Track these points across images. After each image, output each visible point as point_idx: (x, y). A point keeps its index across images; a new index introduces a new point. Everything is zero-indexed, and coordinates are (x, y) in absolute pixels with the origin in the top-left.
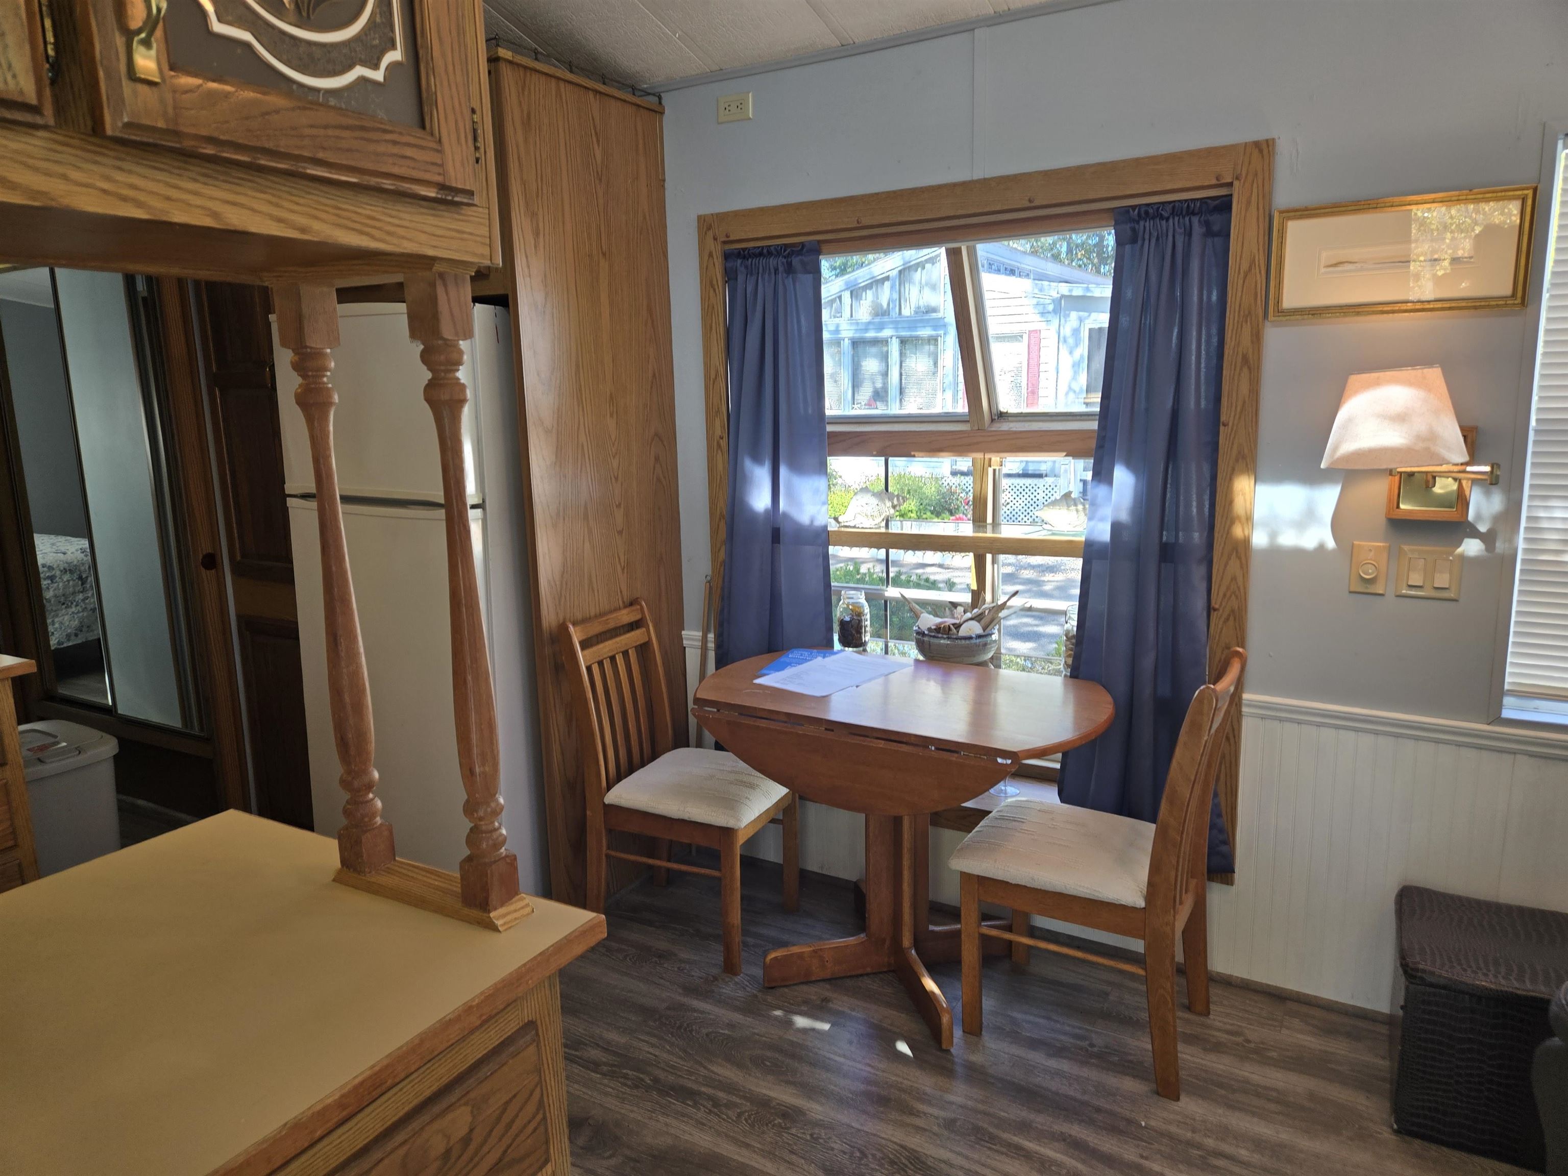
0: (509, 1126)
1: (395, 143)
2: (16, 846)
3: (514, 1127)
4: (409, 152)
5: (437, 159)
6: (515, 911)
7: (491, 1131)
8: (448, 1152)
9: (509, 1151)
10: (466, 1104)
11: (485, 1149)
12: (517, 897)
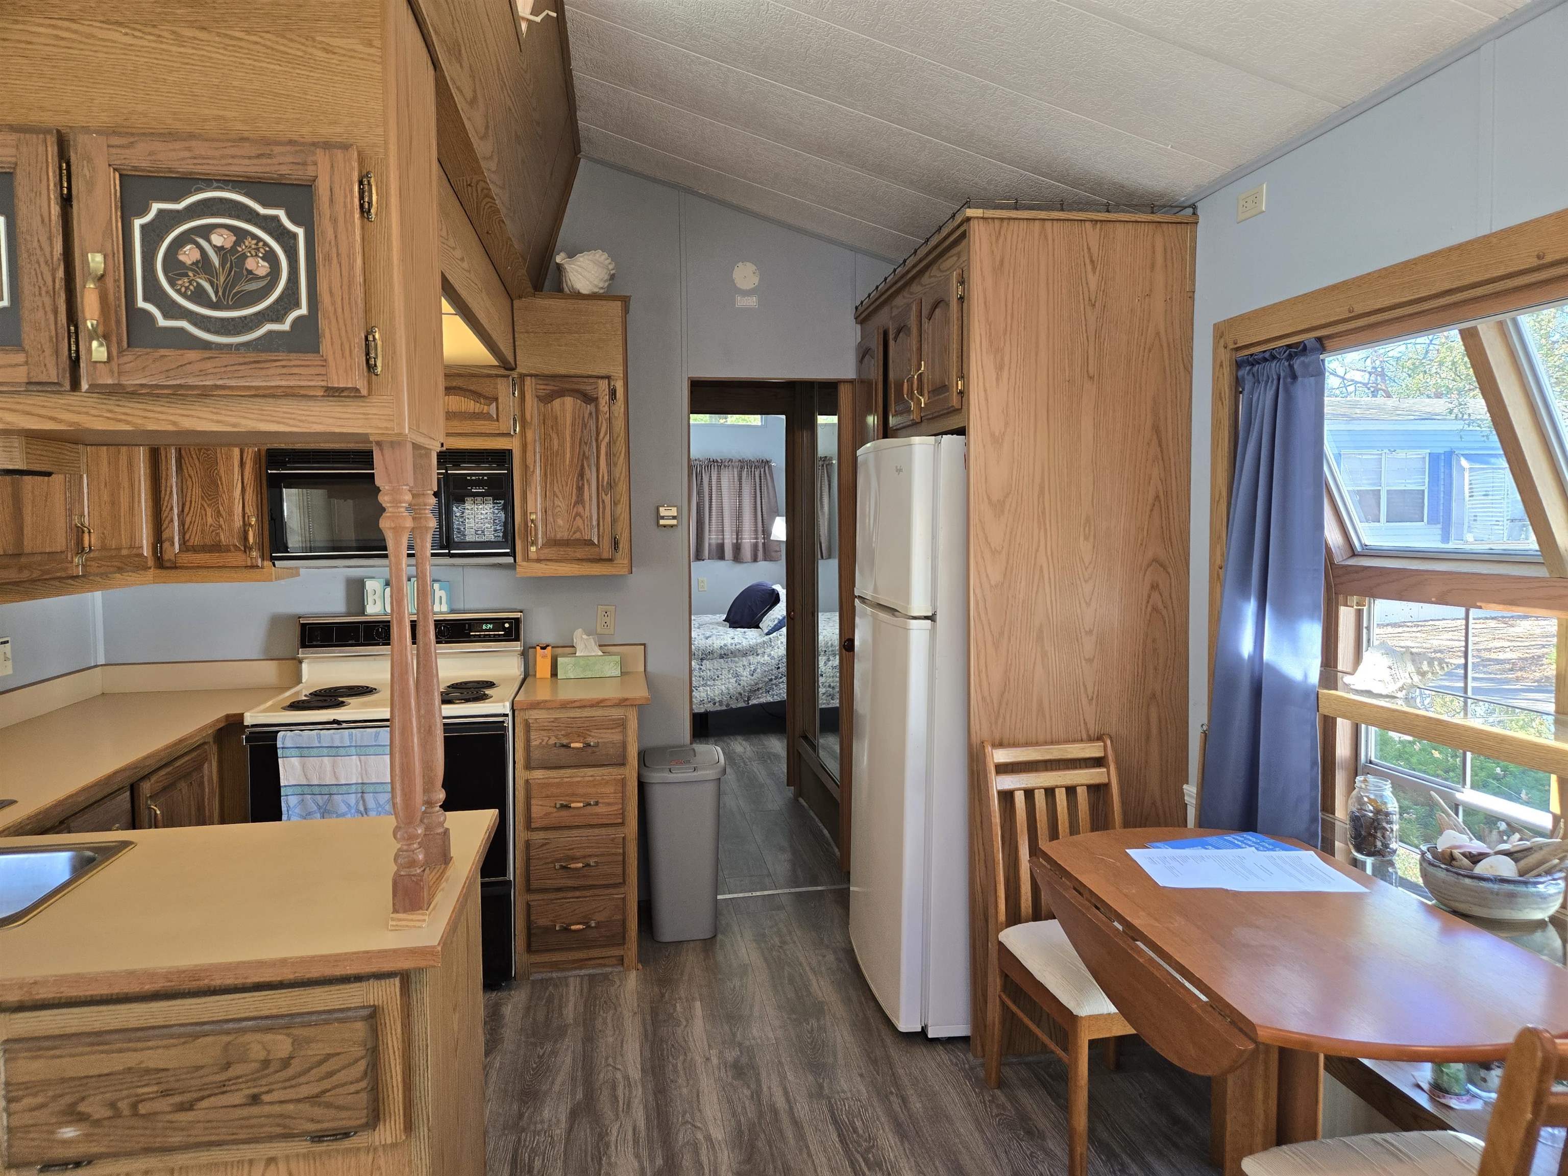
0: (330, 1074)
1: (284, 367)
2: (622, 824)
3: (335, 1078)
4: (295, 370)
5: (322, 371)
6: (412, 920)
7: (310, 1069)
8: (266, 1063)
9: (327, 1094)
10: (288, 1035)
11: (302, 1080)
12: (421, 912)
